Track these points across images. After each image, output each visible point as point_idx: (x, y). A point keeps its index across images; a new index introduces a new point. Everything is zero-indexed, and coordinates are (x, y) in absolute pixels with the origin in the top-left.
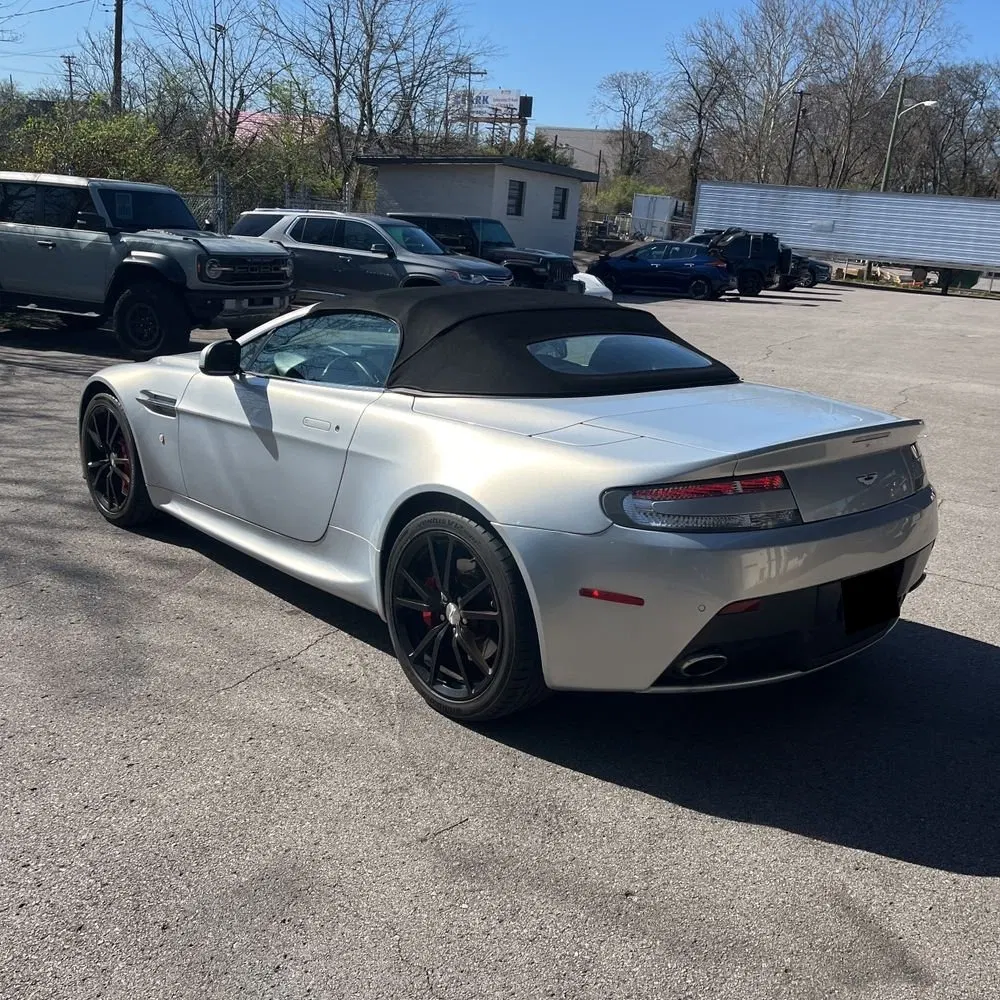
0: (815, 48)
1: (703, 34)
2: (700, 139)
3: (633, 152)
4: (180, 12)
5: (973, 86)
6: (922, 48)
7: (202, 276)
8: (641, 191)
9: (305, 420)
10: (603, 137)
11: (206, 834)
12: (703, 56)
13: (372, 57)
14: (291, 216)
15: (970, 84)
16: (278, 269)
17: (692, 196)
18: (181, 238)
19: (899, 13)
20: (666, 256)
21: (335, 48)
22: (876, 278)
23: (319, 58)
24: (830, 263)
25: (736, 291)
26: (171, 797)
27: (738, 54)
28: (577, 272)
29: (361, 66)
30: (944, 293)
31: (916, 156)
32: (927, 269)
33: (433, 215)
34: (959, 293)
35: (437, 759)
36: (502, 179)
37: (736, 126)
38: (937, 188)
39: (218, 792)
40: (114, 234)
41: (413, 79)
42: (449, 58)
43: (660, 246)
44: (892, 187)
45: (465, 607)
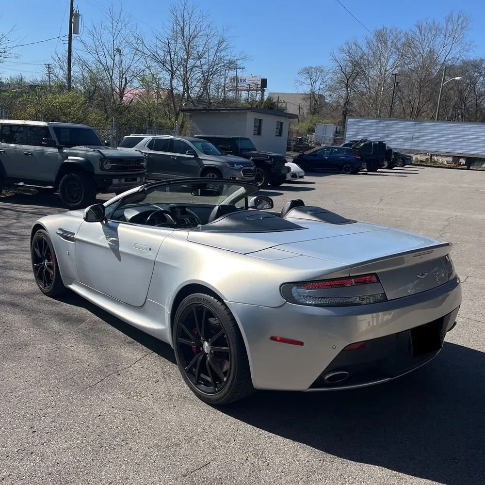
0: (402, 53)
1: (348, 48)
2: (347, 97)
3: (316, 104)
4: (97, 43)
5: (479, 70)
6: (454, 52)
7: (102, 168)
8: (319, 122)
9: (135, 245)
10: (302, 97)
11: (69, 473)
12: (348, 58)
13: (188, 62)
14: (148, 138)
15: (477, 68)
16: (139, 164)
17: (343, 124)
18: (92, 150)
19: (442, 36)
20: (331, 153)
21: (171, 58)
22: (435, 162)
23: (163, 63)
24: (411, 155)
25: (366, 170)
26: (53, 451)
27: (365, 57)
28: (286, 162)
29: (183, 66)
30: (468, 169)
31: (452, 104)
32: (460, 157)
33: (217, 136)
34: (476, 169)
35: (197, 426)
36: (251, 118)
37: (365, 90)
38: (464, 118)
39: (78, 447)
40: (60, 148)
41: (208, 72)
42: (225, 62)
43: (328, 149)
44: (441, 118)
45: (213, 344)
